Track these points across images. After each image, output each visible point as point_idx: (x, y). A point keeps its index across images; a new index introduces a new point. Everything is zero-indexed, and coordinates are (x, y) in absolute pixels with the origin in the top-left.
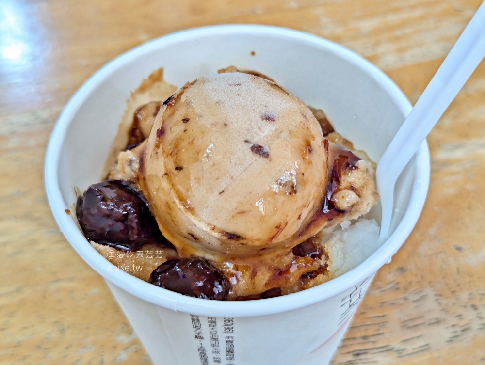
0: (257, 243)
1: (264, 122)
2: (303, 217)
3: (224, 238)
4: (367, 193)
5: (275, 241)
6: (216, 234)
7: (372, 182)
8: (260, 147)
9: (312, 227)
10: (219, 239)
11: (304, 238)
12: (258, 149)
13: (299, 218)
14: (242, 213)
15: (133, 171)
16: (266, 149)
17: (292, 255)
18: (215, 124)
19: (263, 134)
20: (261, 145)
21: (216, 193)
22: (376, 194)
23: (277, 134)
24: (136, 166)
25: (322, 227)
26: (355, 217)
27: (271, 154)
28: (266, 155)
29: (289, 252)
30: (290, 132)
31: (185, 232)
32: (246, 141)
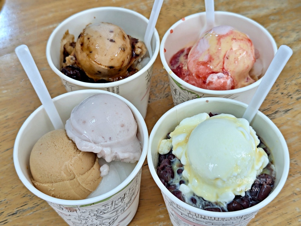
0: (118, 68)
1: (111, 33)
2: (128, 58)
3: (109, 69)
4: (144, 48)
5: (123, 66)
6: (106, 68)
7: (144, 45)
8: (112, 40)
9: (131, 62)
10: (107, 70)
11: (130, 66)
12: (112, 41)
13: (127, 58)
14: (112, 59)
15: (74, 61)
16: (114, 40)
17: (127, 72)
18: (98, 37)
19: (111, 36)
20: (112, 39)
21: (104, 55)
22: (146, 48)
23: (115, 35)
24: (74, 59)
25: (134, 62)
26: (142, 56)
27: (116, 41)
28: (114, 42)
29: (127, 71)
30: (118, 34)
31: (96, 72)
32: (108, 39)
